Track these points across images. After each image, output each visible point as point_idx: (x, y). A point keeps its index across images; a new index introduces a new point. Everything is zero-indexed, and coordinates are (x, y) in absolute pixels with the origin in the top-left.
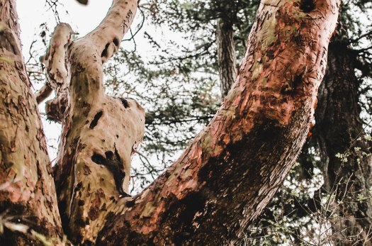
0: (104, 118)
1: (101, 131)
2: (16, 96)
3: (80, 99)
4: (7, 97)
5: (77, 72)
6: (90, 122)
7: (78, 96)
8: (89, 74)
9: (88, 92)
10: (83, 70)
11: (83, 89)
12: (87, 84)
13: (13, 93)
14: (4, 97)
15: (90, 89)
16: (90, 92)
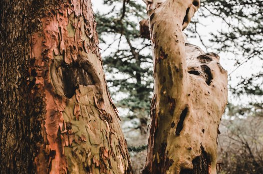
0: (189, 117)
1: (188, 136)
2: (96, 151)
3: (165, 92)
4: (87, 158)
5: (160, 59)
6: (176, 125)
7: (163, 89)
8: (172, 61)
9: (172, 83)
10: (166, 56)
11: (167, 80)
12: (170, 74)
13: (93, 148)
14: (84, 160)
15: (174, 80)
16: (175, 83)
